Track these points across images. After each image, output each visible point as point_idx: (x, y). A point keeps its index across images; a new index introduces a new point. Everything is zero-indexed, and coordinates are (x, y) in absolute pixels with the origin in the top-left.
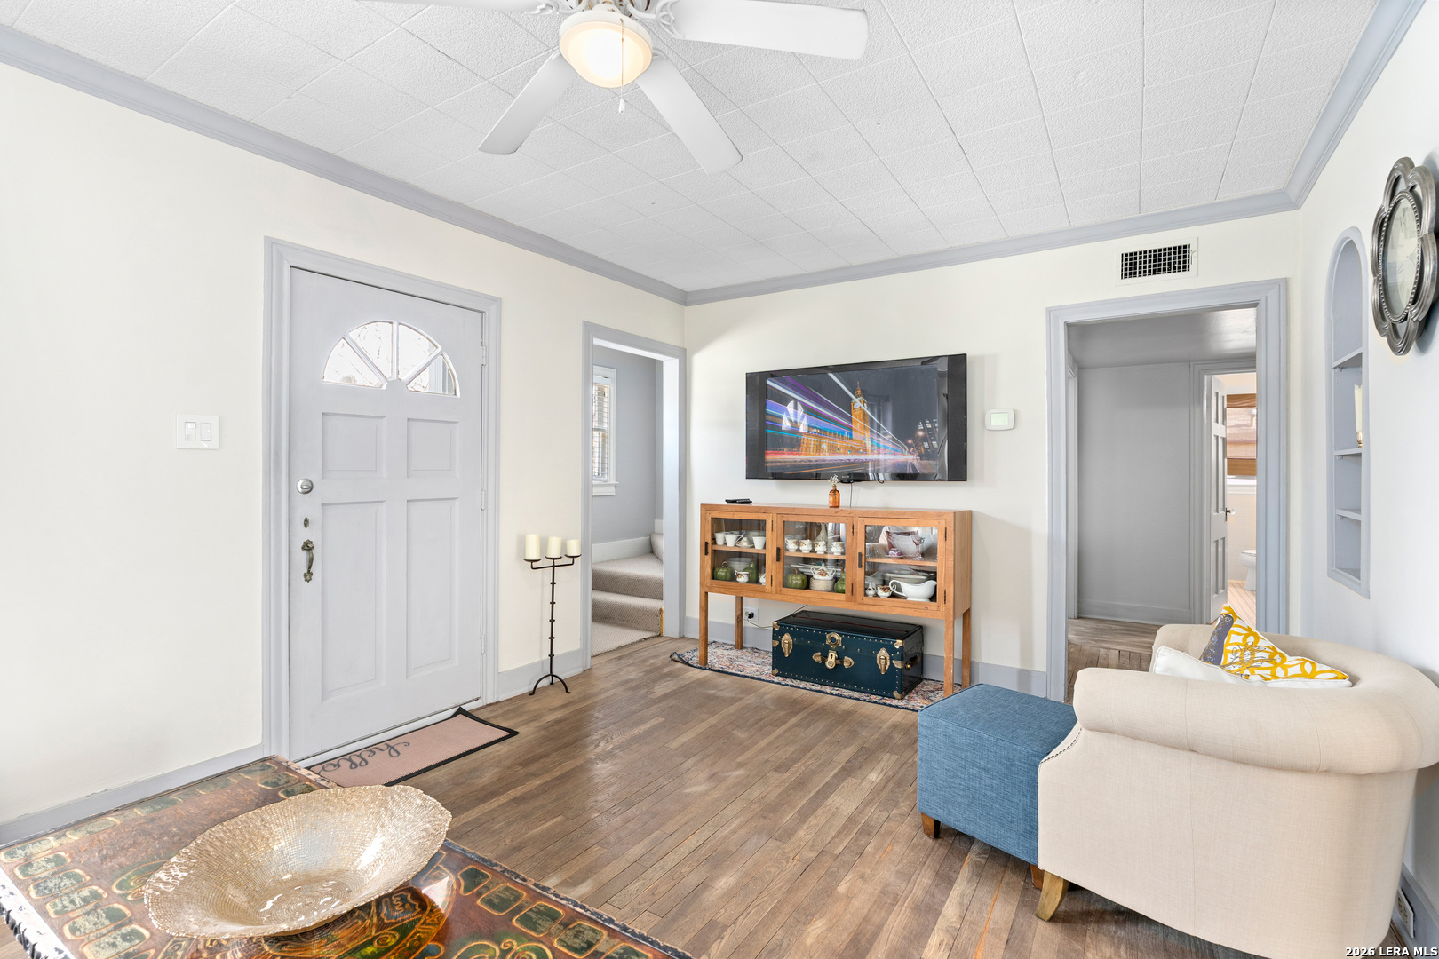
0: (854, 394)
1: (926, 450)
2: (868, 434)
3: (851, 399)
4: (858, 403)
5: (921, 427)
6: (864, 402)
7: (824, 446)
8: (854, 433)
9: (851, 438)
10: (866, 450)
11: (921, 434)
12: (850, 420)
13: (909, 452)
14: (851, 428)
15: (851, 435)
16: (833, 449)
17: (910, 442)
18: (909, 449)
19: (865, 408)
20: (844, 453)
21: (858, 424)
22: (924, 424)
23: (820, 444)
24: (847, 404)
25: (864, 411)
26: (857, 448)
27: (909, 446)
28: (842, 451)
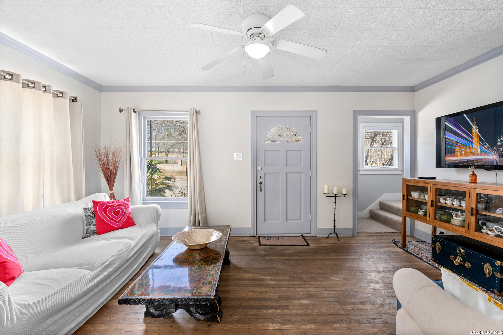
0: (473, 125)
1: (501, 152)
2: (479, 145)
3: (472, 127)
4: (475, 129)
5: (499, 140)
6: (477, 128)
7: (463, 152)
8: (474, 145)
9: (472, 148)
10: (478, 154)
11: (499, 143)
12: (472, 138)
13: (495, 154)
14: (472, 142)
15: (472, 146)
16: (466, 154)
17: (495, 148)
18: (495, 152)
19: (477, 131)
20: (470, 156)
21: (475, 140)
22: (500, 138)
23: (462, 151)
24: (470, 129)
25: (477, 133)
26: (475, 152)
27: (495, 150)
28: (469, 154)
